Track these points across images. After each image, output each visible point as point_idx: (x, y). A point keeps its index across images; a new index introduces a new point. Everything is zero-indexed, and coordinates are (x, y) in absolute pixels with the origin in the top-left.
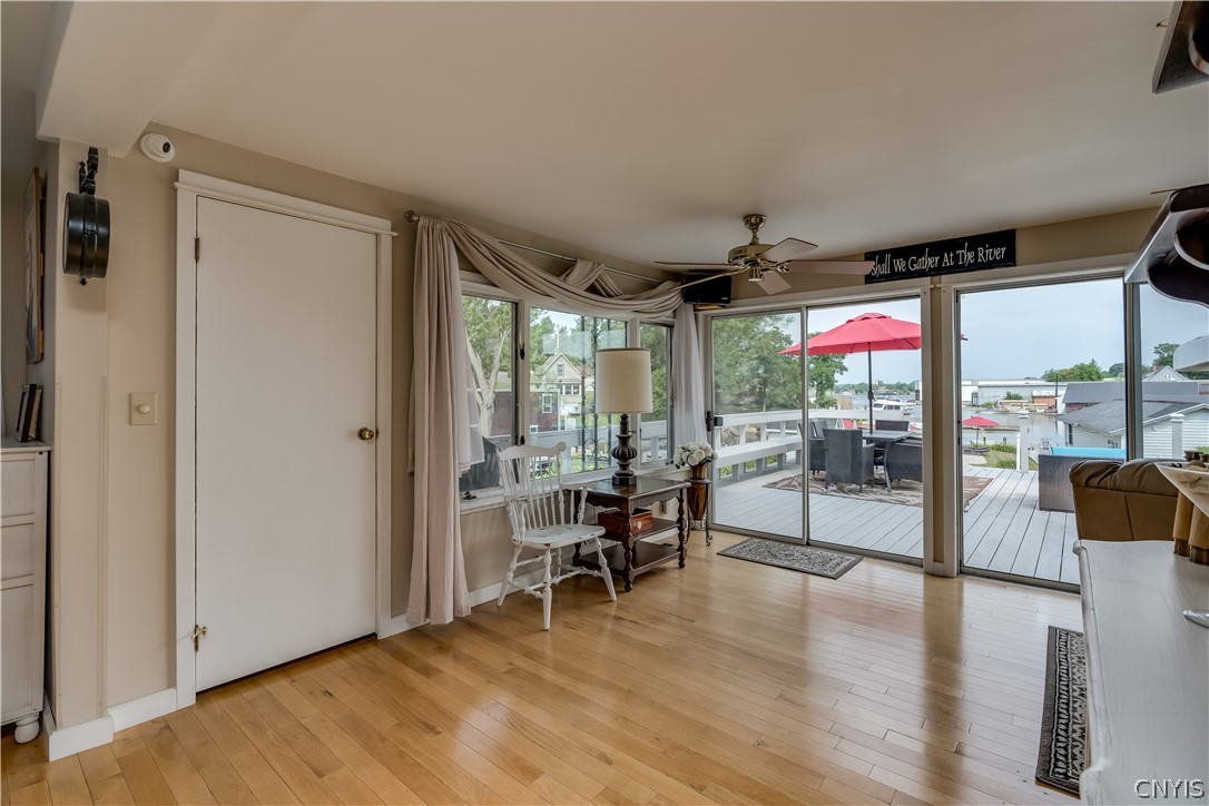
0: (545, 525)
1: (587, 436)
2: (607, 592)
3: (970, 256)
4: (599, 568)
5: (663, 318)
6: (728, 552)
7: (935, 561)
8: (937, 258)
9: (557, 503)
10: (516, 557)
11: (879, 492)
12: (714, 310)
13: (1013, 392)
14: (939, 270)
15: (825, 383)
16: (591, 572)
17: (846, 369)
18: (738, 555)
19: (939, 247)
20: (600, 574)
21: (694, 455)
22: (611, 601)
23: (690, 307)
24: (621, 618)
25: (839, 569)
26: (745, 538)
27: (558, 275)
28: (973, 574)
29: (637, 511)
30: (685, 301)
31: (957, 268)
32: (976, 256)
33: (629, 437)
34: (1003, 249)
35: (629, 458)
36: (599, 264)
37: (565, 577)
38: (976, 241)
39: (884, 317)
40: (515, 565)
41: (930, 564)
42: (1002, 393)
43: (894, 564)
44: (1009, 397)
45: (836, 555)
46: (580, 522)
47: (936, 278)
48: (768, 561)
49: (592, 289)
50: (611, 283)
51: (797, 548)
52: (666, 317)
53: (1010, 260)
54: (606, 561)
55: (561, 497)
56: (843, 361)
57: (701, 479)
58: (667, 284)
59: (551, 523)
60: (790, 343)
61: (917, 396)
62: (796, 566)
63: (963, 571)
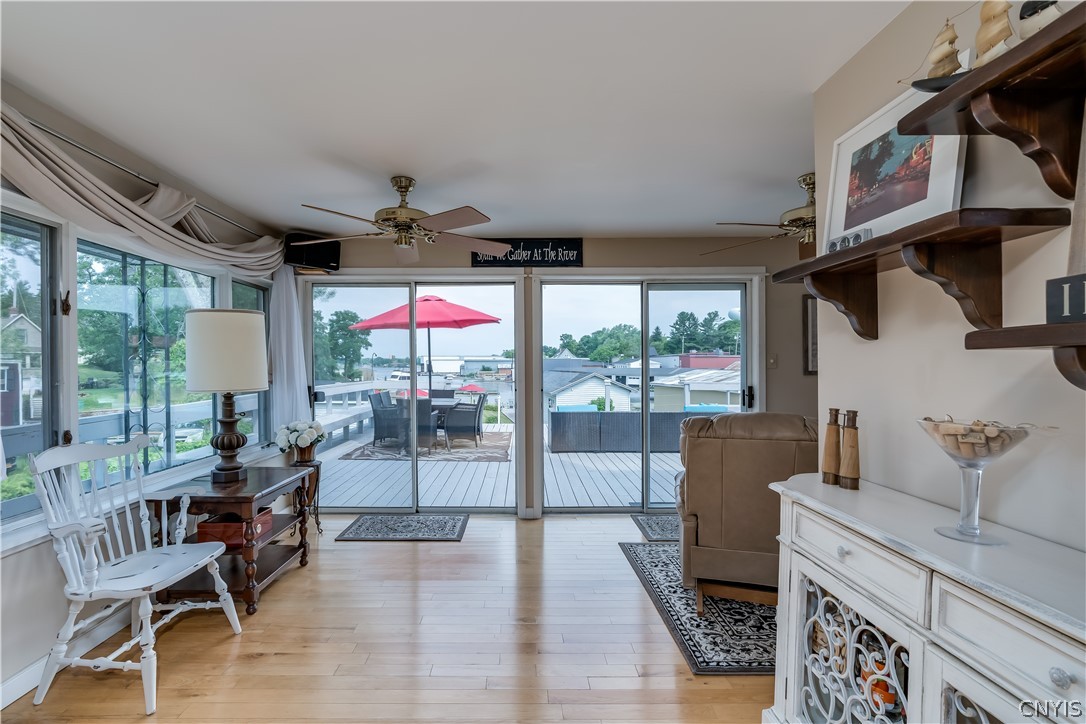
0: (117, 555)
1: (133, 421)
2: (228, 624)
3: (552, 254)
4: (215, 597)
5: (262, 278)
6: (346, 536)
7: (527, 507)
8: (529, 253)
9: (137, 521)
10: (72, 618)
11: (442, 454)
12: (319, 275)
13: (487, 365)
14: (529, 263)
15: (353, 358)
16: (200, 605)
17: (371, 345)
18: (356, 537)
19: (531, 243)
20: (215, 605)
21: (305, 435)
22: (235, 635)
23: (289, 269)
24: (262, 655)
25: (457, 529)
26: (356, 517)
27: (133, 199)
28: (551, 512)
29: (261, 510)
30: (285, 262)
31: (544, 263)
32: (557, 256)
33: (237, 421)
34: (575, 252)
35: (239, 446)
36: (189, 197)
37: (160, 623)
38: (559, 243)
39: (441, 300)
40: (70, 629)
41: (522, 511)
42: (480, 366)
43: (493, 516)
44: (484, 369)
45: (447, 517)
46: (179, 541)
47: (528, 269)
48: (391, 536)
49: (179, 226)
50: (201, 223)
51: (411, 517)
52: (263, 278)
53: (578, 262)
54: (225, 586)
55: (144, 512)
56: (368, 337)
57: (310, 461)
58: (266, 240)
59: (129, 551)
60: (321, 319)
61: (423, 368)
62: (420, 536)
63: (547, 512)
